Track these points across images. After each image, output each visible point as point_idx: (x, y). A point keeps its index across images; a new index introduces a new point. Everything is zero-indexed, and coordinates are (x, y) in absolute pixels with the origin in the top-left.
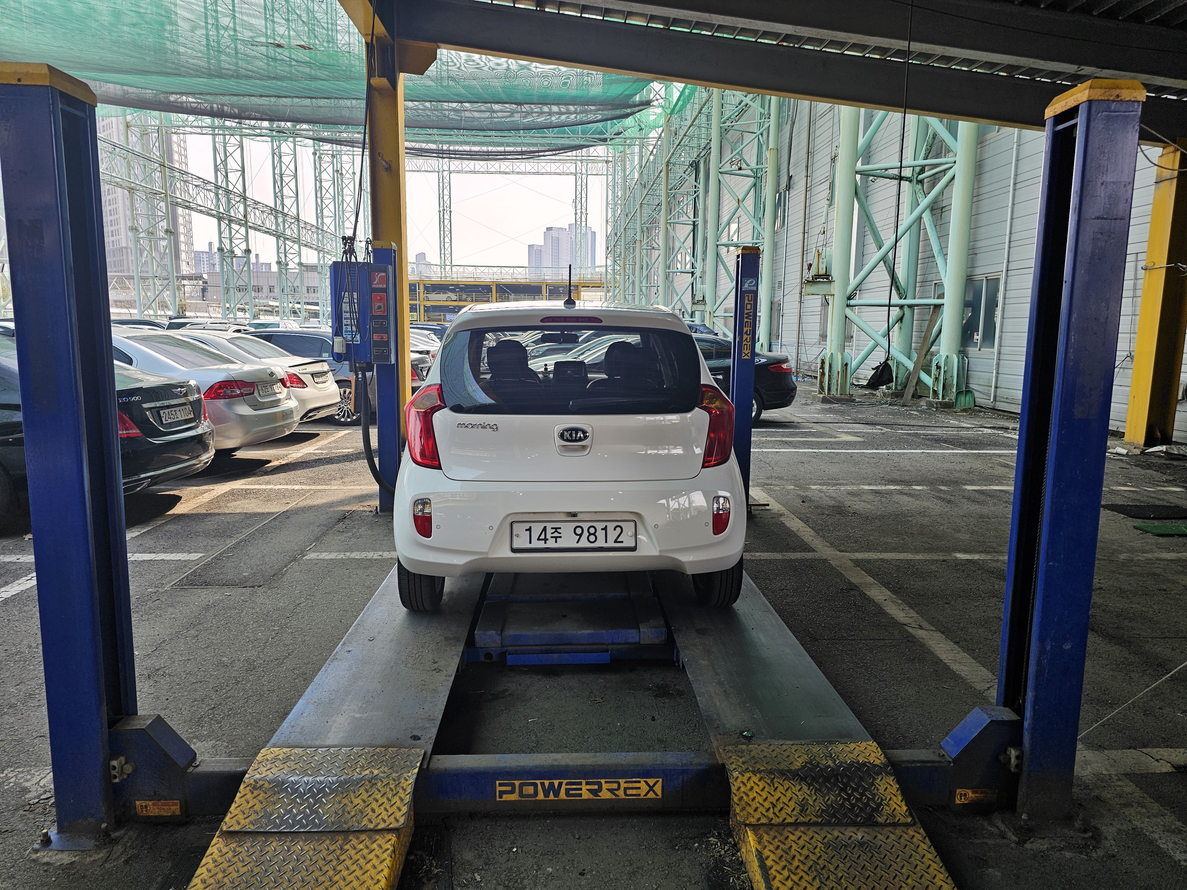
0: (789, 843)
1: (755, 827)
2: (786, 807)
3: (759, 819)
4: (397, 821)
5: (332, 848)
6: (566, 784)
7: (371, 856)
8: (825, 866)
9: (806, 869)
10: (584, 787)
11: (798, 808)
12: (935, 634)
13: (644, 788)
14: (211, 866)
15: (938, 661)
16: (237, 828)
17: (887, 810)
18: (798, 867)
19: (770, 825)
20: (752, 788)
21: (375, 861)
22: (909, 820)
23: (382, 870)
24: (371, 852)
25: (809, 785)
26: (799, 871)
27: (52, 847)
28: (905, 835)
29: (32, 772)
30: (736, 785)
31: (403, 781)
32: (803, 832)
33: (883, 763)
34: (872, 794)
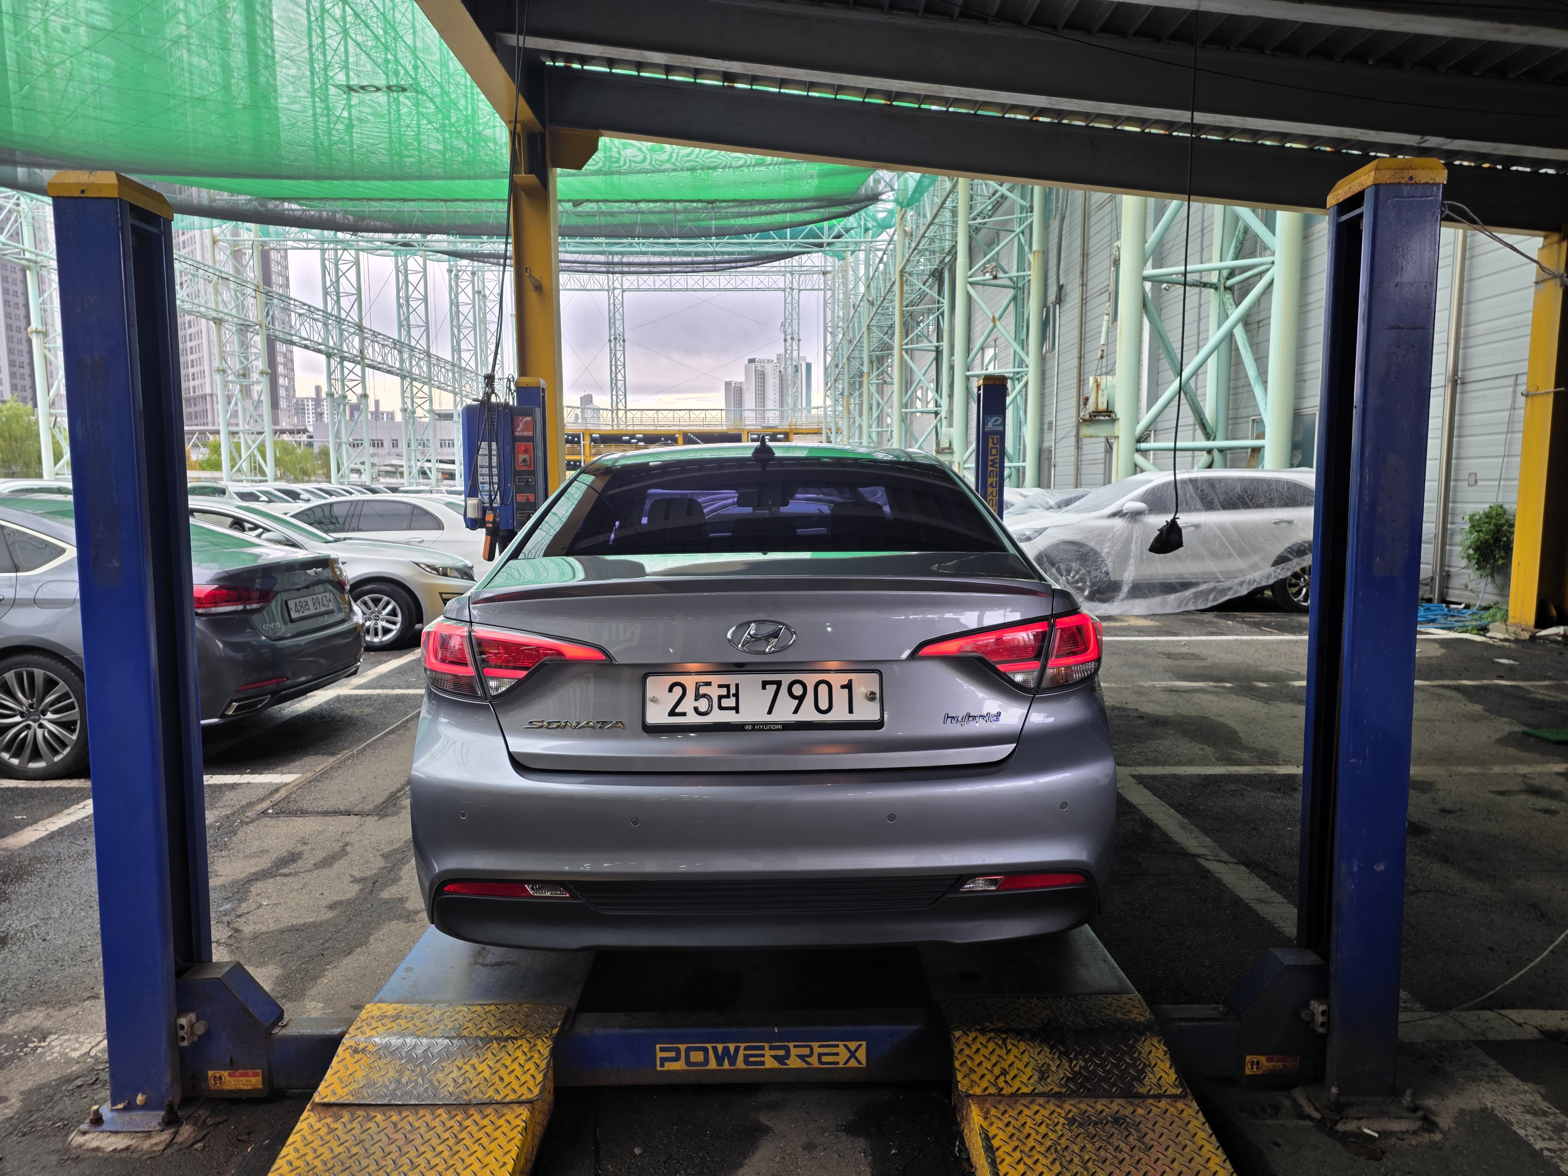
0: (1022, 1118)
1: (981, 1100)
2: (1021, 1074)
3: (986, 1089)
4: (530, 1091)
5: (448, 1125)
6: (746, 1049)
7: (497, 1133)
8: (1067, 1147)
9: (1043, 1150)
10: (768, 1053)
11: (1036, 1077)
12: (1236, 867)
13: (844, 1054)
14: (299, 1145)
15: (1237, 901)
16: (332, 1100)
17: (1150, 1079)
18: (1033, 1147)
19: (1000, 1096)
20: (978, 1050)
21: (502, 1141)
22: (1179, 1090)
23: (510, 1151)
24: (497, 1129)
25: (1052, 1048)
26: (1034, 1152)
27: (104, 1127)
28: (1172, 1109)
29: (81, 1039)
30: (958, 1047)
31: (539, 1042)
32: (1040, 1105)
33: (1148, 1021)
34: (1132, 1058)
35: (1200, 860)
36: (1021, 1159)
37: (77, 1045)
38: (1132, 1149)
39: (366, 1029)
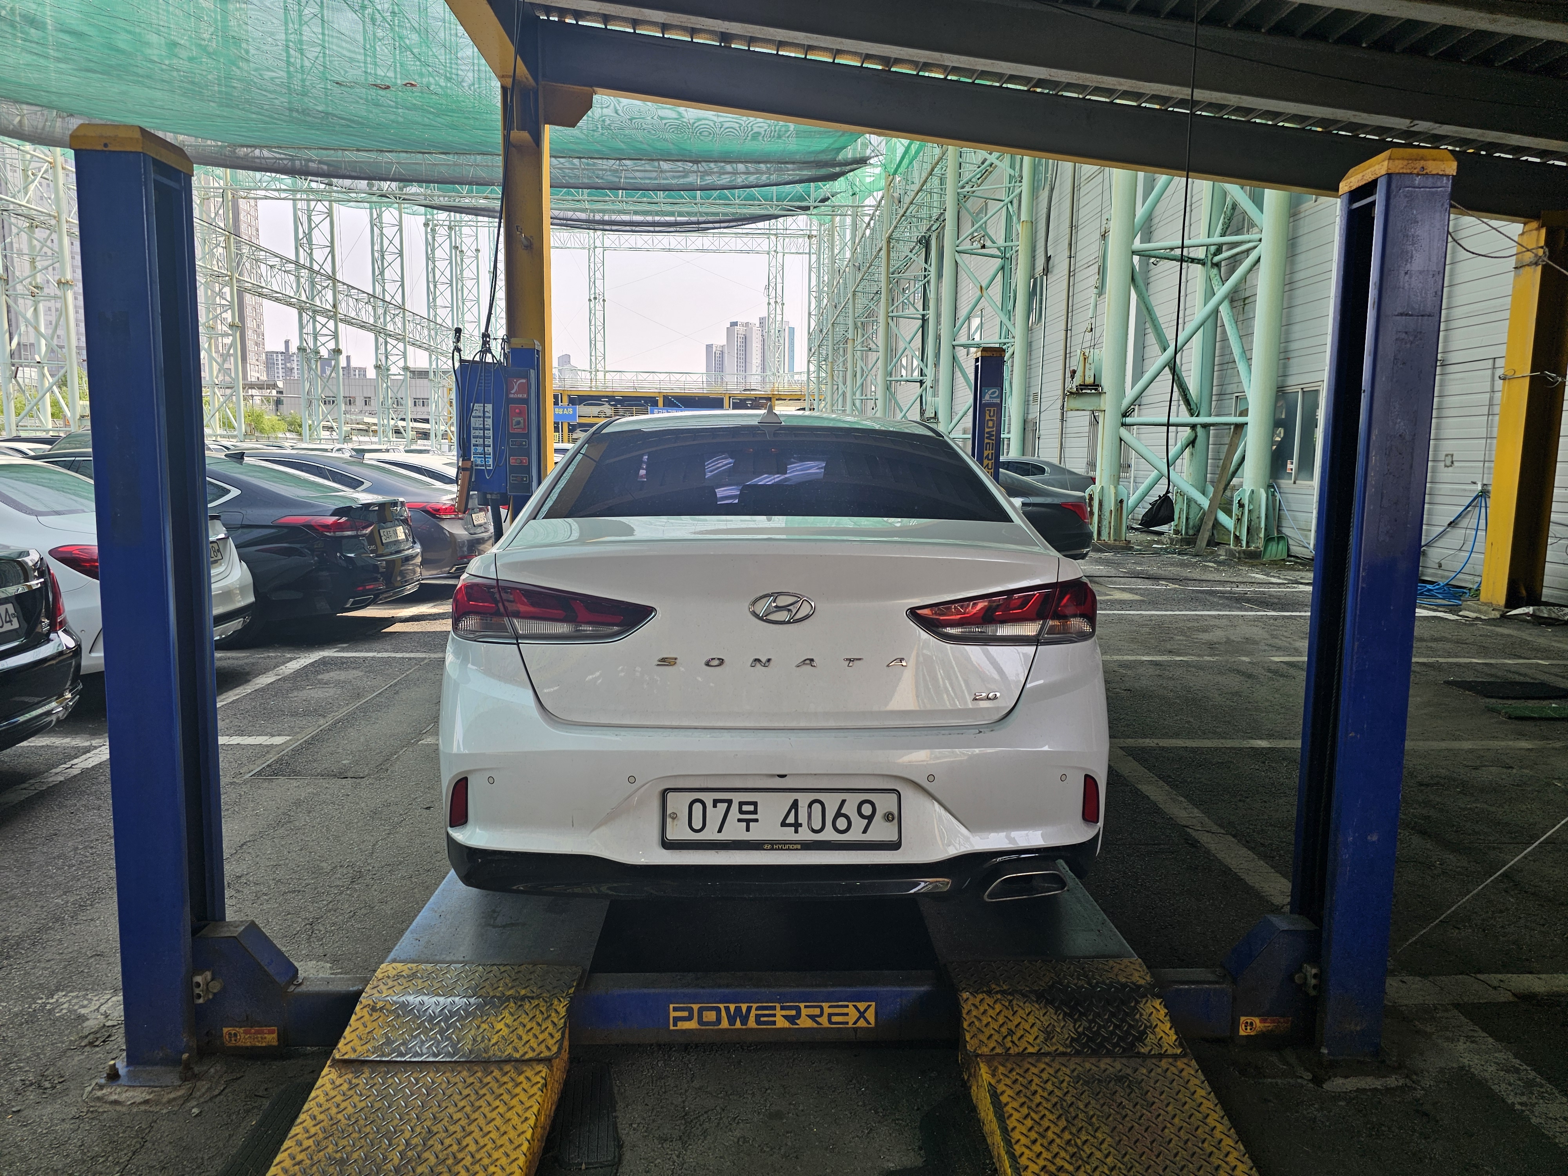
0: (1029, 1076)
1: (990, 1059)
2: (1027, 1034)
3: (994, 1048)
4: (549, 1049)
5: (470, 1080)
6: (757, 1009)
7: (518, 1090)
8: (1072, 1103)
9: (1049, 1106)
10: (779, 1013)
11: (1042, 1037)
12: (1225, 837)
13: (853, 1014)
14: (322, 1099)
15: (1226, 871)
16: (352, 1056)
17: (1151, 1038)
18: (1040, 1103)
19: (1007, 1055)
20: (985, 1012)
21: (523, 1097)
22: (1179, 1051)
23: (531, 1107)
24: (517, 1086)
25: (1057, 1009)
26: (1041, 1108)
27: (121, 1082)
28: (1173, 1069)
29: (89, 997)
30: (966, 1008)
31: (556, 1002)
32: (1047, 1064)
33: (1149, 984)
34: (1134, 1020)
35: (1188, 830)
36: (1029, 1114)
37: (86, 1002)
38: (1135, 1106)
39: (382, 986)
